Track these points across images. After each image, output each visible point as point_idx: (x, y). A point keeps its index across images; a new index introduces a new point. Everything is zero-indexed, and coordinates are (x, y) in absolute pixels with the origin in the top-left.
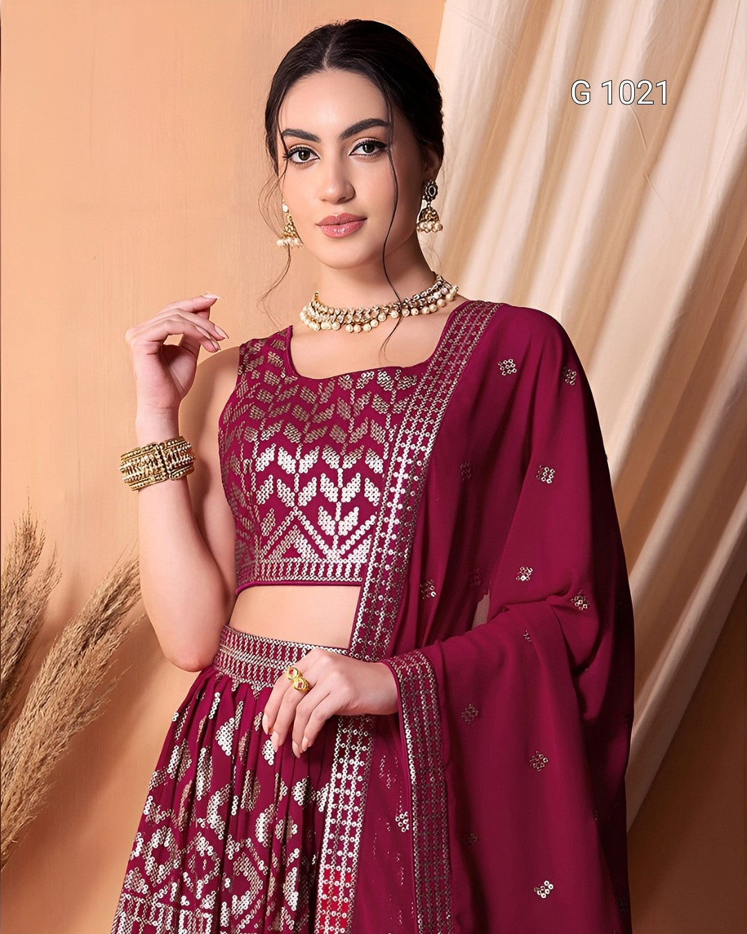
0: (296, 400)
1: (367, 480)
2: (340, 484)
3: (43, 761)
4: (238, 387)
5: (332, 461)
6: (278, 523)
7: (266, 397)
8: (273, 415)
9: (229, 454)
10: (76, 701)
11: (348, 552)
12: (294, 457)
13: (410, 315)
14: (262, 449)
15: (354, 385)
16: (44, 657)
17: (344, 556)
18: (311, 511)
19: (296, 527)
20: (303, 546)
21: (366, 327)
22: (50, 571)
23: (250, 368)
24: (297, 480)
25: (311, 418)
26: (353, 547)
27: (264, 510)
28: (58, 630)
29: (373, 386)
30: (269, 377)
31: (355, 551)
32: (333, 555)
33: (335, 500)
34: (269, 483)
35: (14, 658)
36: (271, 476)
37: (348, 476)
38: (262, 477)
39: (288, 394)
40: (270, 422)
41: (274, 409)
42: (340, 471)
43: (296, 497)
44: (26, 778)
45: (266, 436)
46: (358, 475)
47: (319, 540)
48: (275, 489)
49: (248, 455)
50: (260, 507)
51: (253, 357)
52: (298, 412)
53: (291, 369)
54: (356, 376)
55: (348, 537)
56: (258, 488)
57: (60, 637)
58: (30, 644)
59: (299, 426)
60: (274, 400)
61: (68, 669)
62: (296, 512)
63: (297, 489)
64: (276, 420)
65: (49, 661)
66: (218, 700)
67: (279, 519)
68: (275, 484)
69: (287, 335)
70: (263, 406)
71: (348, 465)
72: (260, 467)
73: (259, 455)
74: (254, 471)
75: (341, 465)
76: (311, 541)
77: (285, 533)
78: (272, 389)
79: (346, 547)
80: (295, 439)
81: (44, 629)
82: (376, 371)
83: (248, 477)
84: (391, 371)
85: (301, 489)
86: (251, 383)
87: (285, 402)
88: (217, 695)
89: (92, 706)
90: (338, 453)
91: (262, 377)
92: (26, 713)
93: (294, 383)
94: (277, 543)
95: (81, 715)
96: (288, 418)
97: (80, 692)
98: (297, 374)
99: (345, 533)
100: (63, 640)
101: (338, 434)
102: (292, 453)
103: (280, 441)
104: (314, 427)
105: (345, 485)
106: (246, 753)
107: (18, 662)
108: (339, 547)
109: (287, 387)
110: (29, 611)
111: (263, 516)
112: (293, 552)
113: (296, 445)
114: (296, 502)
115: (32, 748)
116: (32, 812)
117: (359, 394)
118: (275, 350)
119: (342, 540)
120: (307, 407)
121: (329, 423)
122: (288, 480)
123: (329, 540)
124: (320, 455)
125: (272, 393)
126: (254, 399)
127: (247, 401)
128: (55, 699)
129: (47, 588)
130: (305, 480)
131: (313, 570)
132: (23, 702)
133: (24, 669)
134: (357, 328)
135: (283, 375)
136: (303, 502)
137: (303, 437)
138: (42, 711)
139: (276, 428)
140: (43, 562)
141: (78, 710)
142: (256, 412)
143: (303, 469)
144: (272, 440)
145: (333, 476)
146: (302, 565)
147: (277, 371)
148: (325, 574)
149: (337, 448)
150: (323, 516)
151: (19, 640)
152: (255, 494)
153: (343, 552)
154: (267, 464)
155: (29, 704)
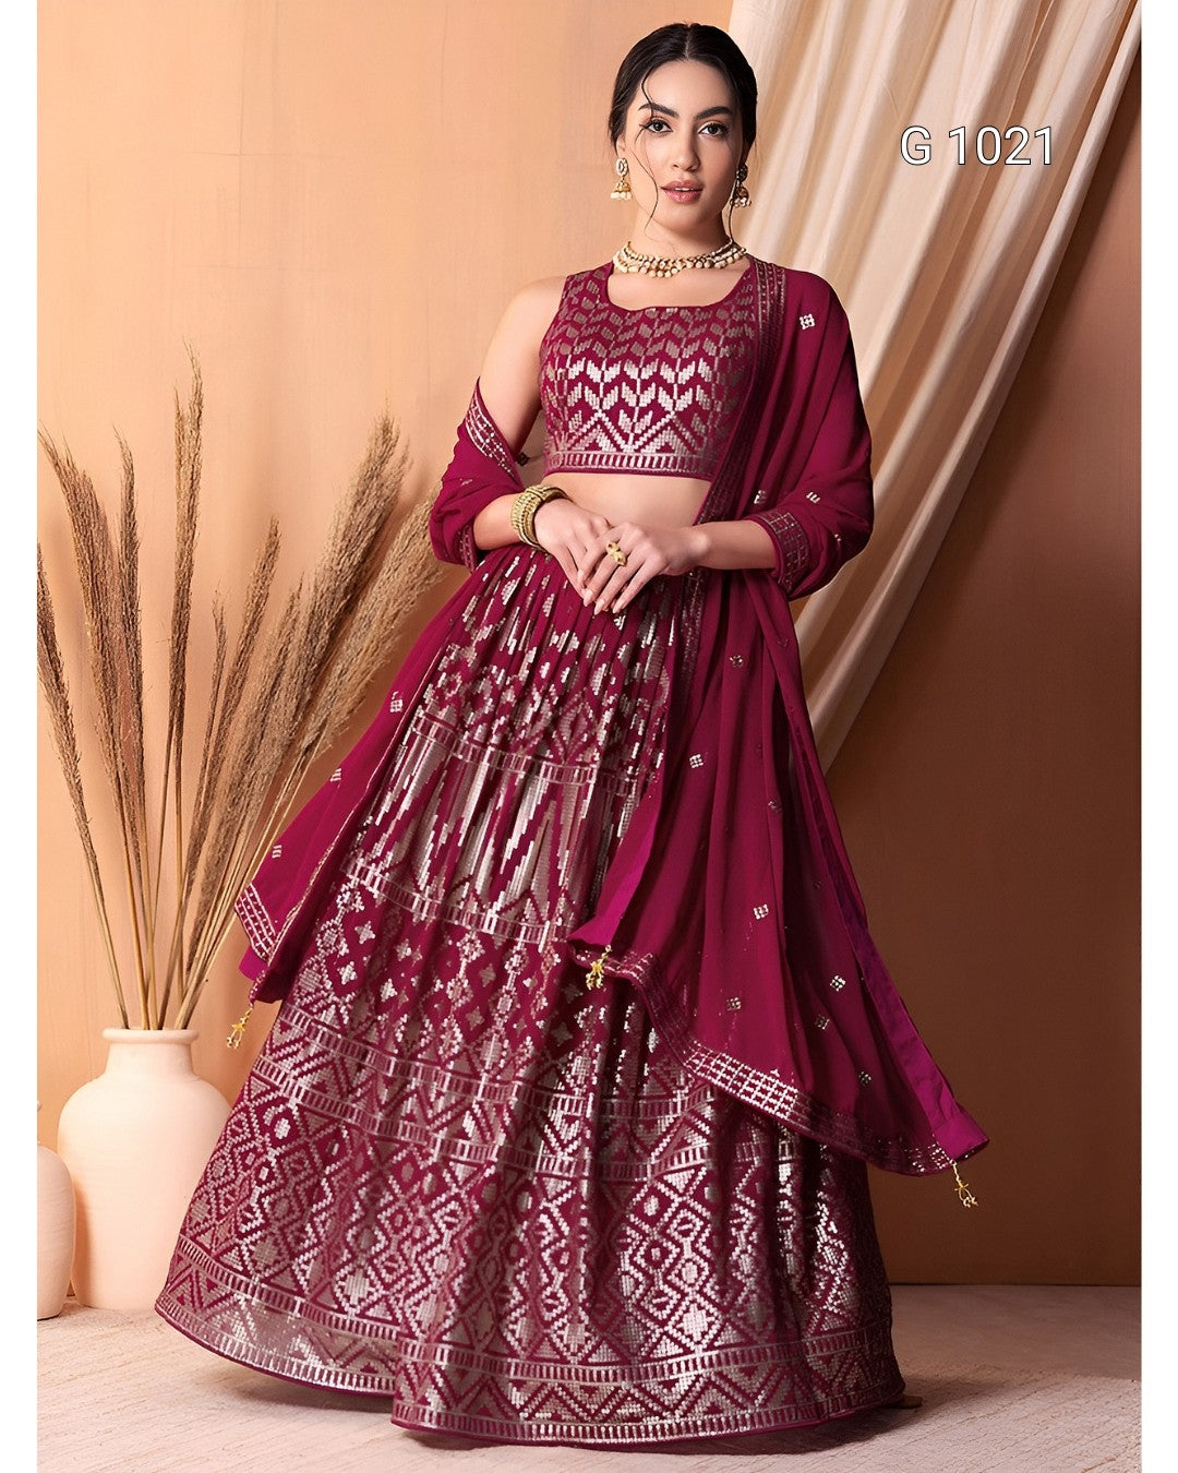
0: (606, 323)
1: (661, 389)
2: (638, 392)
3: (396, 615)
4: (560, 310)
5: (632, 372)
6: (584, 422)
7: (580, 318)
8: (585, 333)
9: (546, 364)
10: (424, 567)
11: (640, 447)
12: (600, 369)
13: (703, 267)
14: (574, 361)
15: (659, 316)
16: (398, 530)
17: (638, 451)
18: (613, 414)
19: (599, 427)
20: (604, 442)
21: (667, 274)
22: (404, 459)
23: (571, 295)
24: (601, 388)
25: (617, 337)
26: (646, 444)
27: (572, 411)
28: (410, 508)
29: (676, 317)
30: (587, 303)
31: (647, 447)
32: (628, 449)
33: (634, 405)
34: (578, 390)
35: (374, 530)
36: (580, 384)
37: (645, 385)
38: (572, 384)
39: (599, 318)
40: (582, 340)
41: (586, 328)
42: (639, 381)
43: (601, 401)
44: (382, 628)
45: (577, 351)
46: (654, 385)
47: (618, 438)
48: (583, 394)
49: (562, 365)
50: (570, 408)
51: (576, 284)
52: (606, 333)
53: (605, 297)
54: (661, 310)
55: (642, 435)
56: (569, 393)
57: (411, 514)
58: (386, 518)
59: (606, 344)
60: (587, 322)
61: (418, 541)
62: (599, 414)
63: (601, 395)
64: (587, 338)
65: (402, 533)
66: (516, 563)
67: (585, 419)
68: (583, 390)
69: (609, 269)
70: (577, 326)
71: (645, 376)
72: (572, 376)
73: (571, 366)
74: (566, 378)
75: (639, 376)
76: (611, 437)
77: (590, 430)
78: (586, 313)
79: (639, 443)
80: (601, 354)
81: (398, 508)
82: (680, 308)
83: (561, 383)
84: (692, 309)
85: (605, 395)
86: (570, 307)
87: (595, 324)
88: (517, 558)
89: (437, 571)
90: (637, 366)
91: (580, 302)
92: (383, 576)
93: (605, 309)
94: (582, 437)
95: (427, 578)
96: (597, 337)
97: (426, 559)
98: (609, 301)
99: (640, 432)
100: (414, 516)
101: (637, 349)
102: (599, 365)
103: (589, 355)
104: (619, 345)
105: (642, 392)
106: (531, 606)
107: (376, 533)
108: (634, 443)
109: (599, 312)
110: (386, 492)
111: (571, 416)
112: (594, 446)
113: (602, 359)
114: (601, 407)
115: (387, 604)
116: (386, 657)
117: (662, 323)
118: (595, 280)
119: (637, 437)
120: (614, 328)
121: (631, 342)
122: (595, 388)
123: (625, 437)
124: (622, 368)
125: (587, 316)
126: (572, 320)
127: (565, 322)
128: (406, 564)
129: (401, 474)
130: (608, 388)
131: (611, 460)
132: (380, 567)
133: (382, 538)
134: (660, 274)
135: (598, 302)
136: (606, 406)
137: (609, 353)
138: (396, 574)
139: (586, 345)
140: (398, 452)
141: (425, 573)
142: (571, 332)
143: (607, 379)
144: (582, 354)
145: (632, 384)
146: (602, 457)
147: (592, 298)
148: (621, 465)
149: (636, 361)
150: (623, 415)
151: (377, 515)
152: (566, 398)
153: (637, 447)
154: (577, 374)
155: (385, 568)
